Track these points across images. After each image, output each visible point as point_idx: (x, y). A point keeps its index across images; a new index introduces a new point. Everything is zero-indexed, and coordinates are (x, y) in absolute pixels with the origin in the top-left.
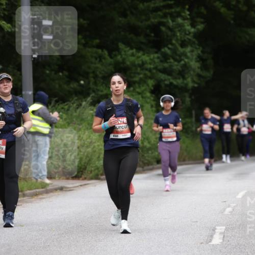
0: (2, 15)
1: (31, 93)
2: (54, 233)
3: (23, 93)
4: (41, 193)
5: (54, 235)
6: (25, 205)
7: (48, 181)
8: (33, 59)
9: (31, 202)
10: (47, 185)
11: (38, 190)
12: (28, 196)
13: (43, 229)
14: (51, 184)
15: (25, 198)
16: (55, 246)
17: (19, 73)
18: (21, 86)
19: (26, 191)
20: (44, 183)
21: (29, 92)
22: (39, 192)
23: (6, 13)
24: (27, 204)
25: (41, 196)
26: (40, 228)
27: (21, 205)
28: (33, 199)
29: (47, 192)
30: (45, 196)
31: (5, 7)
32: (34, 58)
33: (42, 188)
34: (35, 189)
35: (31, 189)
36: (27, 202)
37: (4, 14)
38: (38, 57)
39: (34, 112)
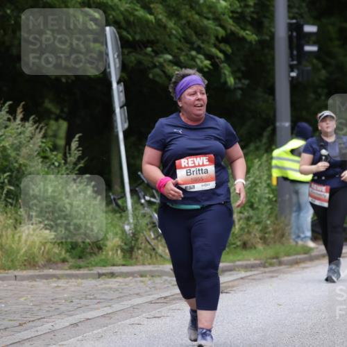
0: (249, 19)
1: (287, 124)
2: (324, 315)
3: (278, 124)
4: (303, 261)
5: (324, 318)
6: (282, 276)
7: (311, 244)
8: (290, 79)
9: (290, 272)
10: (311, 249)
11: (299, 257)
12: (285, 264)
13: (308, 310)
14: (317, 248)
15: (282, 267)
16: (326, 332)
17: (271, 97)
18: (275, 116)
19: (284, 256)
20: (307, 247)
21: (284, 124)
22: (300, 259)
23: (255, 16)
24: (285, 276)
25: (303, 265)
26: (305, 308)
27: (277, 277)
28: (293, 269)
29: (312, 259)
30: (308, 264)
31: (252, 9)
32: (293, 78)
33: (305, 253)
34: (296, 254)
35: (289, 255)
36: (284, 273)
37: (252, 18)
38: (298, 75)
39: (293, 152)
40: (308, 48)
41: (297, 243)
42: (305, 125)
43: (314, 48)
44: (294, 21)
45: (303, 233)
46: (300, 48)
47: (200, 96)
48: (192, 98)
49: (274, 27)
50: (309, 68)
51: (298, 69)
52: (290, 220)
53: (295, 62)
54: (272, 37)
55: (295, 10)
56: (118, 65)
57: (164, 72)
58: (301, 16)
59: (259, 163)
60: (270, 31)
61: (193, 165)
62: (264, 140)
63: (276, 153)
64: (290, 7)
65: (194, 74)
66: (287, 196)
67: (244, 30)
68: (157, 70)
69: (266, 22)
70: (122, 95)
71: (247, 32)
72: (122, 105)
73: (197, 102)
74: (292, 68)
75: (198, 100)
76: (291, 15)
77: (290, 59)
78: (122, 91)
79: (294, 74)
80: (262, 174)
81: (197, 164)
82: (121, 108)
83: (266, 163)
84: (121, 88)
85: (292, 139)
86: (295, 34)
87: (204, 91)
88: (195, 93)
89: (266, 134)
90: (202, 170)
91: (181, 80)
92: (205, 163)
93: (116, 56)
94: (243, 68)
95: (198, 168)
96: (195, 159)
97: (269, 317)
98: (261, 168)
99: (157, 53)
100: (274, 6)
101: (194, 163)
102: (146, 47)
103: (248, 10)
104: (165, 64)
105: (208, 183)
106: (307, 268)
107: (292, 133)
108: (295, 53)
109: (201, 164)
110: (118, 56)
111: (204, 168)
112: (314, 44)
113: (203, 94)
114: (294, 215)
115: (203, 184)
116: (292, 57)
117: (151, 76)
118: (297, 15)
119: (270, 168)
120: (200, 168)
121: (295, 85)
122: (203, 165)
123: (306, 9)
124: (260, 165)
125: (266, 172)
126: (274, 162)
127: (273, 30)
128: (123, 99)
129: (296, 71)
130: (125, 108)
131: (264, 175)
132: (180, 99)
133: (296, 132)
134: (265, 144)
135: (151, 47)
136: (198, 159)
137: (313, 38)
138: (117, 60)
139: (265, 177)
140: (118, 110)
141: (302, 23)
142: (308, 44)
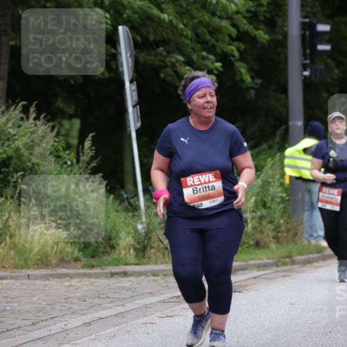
0: (262, 18)
1: (300, 123)
3: (291, 123)
4: (316, 260)
6: (295, 275)
7: (325, 244)
8: (303, 78)
9: (303, 272)
11: (311, 256)
12: (298, 264)
13: (321, 309)
15: (294, 266)
16: (339, 332)
17: (283, 96)
18: (287, 114)
19: (296, 256)
20: (320, 246)
21: (297, 123)
22: (313, 258)
23: (268, 15)
24: (298, 275)
25: (315, 264)
26: (318, 307)
27: (289, 276)
28: (306, 268)
29: (325, 258)
30: (322, 263)
31: (265, 9)
32: (305, 77)
33: (318, 253)
34: (308, 254)
35: (302, 255)
36: (297, 272)
37: (265, 17)
38: (311, 74)
39: (305, 151)
40: (321, 47)
41: (310, 242)
42: (317, 124)
43: (328, 47)
44: (307, 20)
45: (316, 231)
46: (313, 48)
47: (209, 99)
48: (202, 101)
49: (287, 26)
50: (322, 67)
51: (311, 69)
52: (302, 220)
53: (308, 61)
54: (285, 35)
55: (308, 9)
56: (130, 65)
57: (176, 72)
58: (314, 14)
59: (272, 162)
60: (283, 30)
61: (199, 183)
62: (277, 139)
63: (289, 152)
64: (303, 6)
65: (204, 76)
66: (300, 195)
67: (257, 29)
68: (169, 70)
69: (279, 21)
70: (135, 94)
71: (260, 31)
72: (135, 103)
73: (206, 105)
74: (305, 67)
75: (208, 102)
76: (304, 14)
77: (303, 58)
78: (134, 90)
79: (306, 73)
80: (275, 173)
81: (203, 181)
82: (134, 107)
83: (279, 163)
84: (134, 87)
85: (305, 137)
86: (308, 33)
87: (214, 93)
88: (204, 96)
89: (279, 133)
90: (209, 187)
91: (191, 82)
92: (211, 180)
93: (128, 55)
94: (256, 67)
95: (204, 186)
96: (200, 177)
97: (282, 316)
98: (274, 167)
99: (169, 53)
100: (286, 5)
101: (200, 181)
102: (158, 47)
103: (262, 9)
104: (177, 64)
105: (215, 199)
106: (320, 267)
107: (305, 133)
108: (308, 52)
109: (207, 181)
110: (131, 55)
111: (210, 185)
112: (327, 43)
113: (213, 96)
114: (306, 214)
115: (211, 200)
116: (305, 56)
117: (162, 75)
118: (309, 14)
119: (282, 167)
120: (207, 185)
121: (307, 84)
122: (209, 182)
123: (319, 9)
124: (273, 165)
125: (278, 171)
126: (287, 161)
127: (286, 29)
128: (136, 98)
129: (309, 70)
130: (138, 107)
131: (276, 174)
132: (189, 102)
133: (309, 132)
134: (278, 143)
135: (163, 46)
136: (204, 176)
137: (326, 37)
138: (130, 60)
139: (278, 177)
140: (130, 109)
141: (315, 22)
142: (321, 43)
